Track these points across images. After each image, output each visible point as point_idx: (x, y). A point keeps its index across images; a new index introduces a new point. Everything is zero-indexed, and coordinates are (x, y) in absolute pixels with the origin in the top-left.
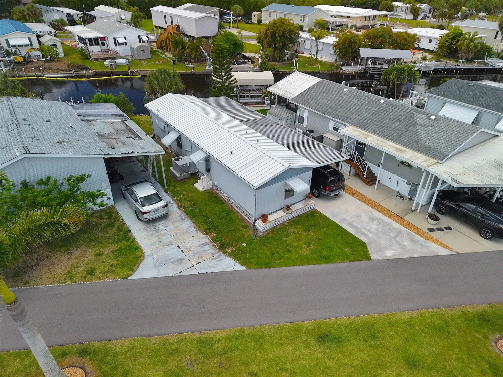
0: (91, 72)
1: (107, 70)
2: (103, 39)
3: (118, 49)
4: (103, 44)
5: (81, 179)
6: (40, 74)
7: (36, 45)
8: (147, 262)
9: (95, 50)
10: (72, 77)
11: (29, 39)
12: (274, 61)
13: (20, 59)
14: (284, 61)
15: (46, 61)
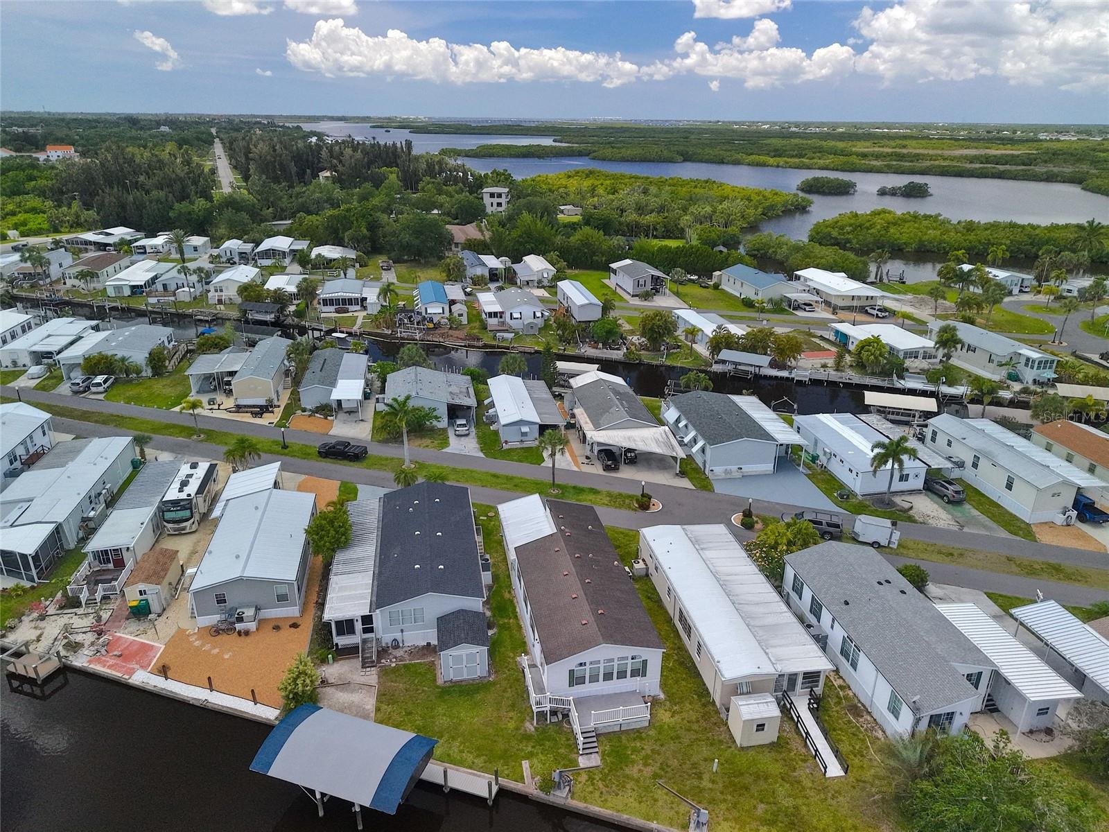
0: (480, 344)
1: (494, 343)
2: (502, 313)
3: (512, 323)
4: (501, 317)
5: (435, 410)
6: (442, 340)
7: (447, 314)
8: (450, 447)
9: (493, 322)
10: (465, 346)
11: (443, 308)
12: (647, 349)
13: (431, 326)
14: (660, 351)
15: (451, 328)
